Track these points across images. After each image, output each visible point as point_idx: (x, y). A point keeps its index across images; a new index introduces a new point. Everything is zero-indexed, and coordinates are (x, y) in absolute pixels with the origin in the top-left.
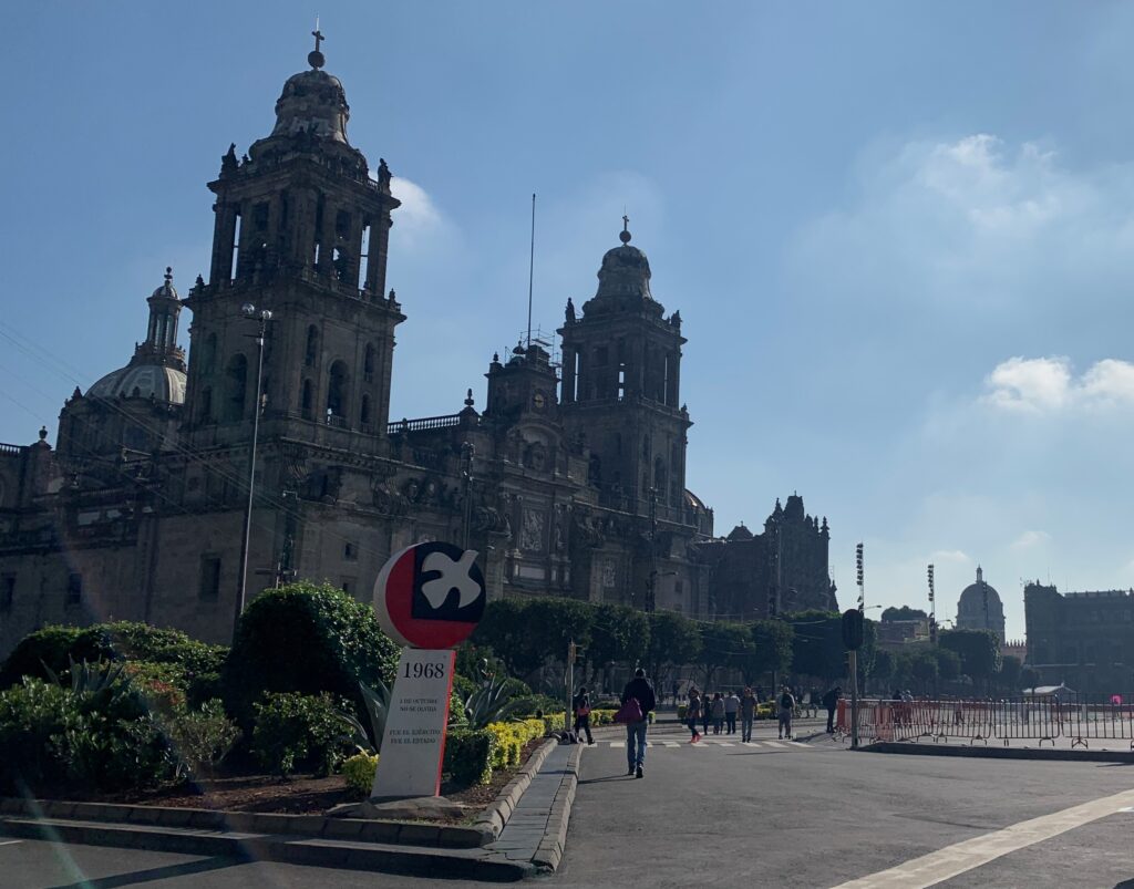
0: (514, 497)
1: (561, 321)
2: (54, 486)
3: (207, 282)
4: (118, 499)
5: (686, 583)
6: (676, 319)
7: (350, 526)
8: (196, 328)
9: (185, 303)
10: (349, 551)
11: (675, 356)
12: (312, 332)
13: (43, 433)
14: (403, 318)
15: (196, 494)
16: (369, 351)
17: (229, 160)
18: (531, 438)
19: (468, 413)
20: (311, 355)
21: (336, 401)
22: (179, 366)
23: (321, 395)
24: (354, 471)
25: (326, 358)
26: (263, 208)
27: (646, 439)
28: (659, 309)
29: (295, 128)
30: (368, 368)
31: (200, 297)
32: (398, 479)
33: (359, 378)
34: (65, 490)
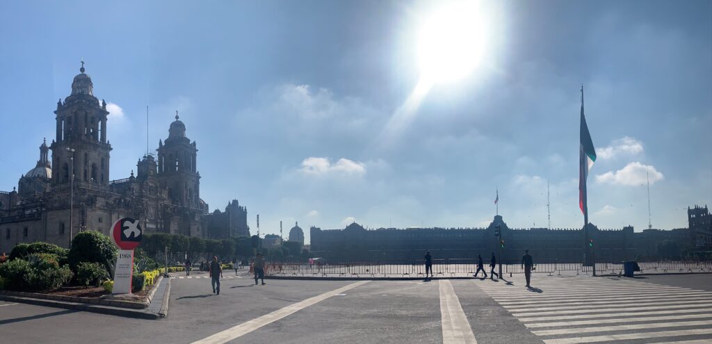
0: (146, 203)
1: (158, 147)
2: (19, 203)
3: (55, 141)
4: (36, 206)
5: (200, 228)
6: (194, 143)
7: (99, 213)
8: (53, 155)
9: (50, 148)
10: (100, 220)
11: (194, 156)
12: (86, 155)
13: (14, 188)
14: (112, 149)
15: (56, 205)
16: (103, 160)
17: (59, 104)
18: (150, 184)
19: (132, 177)
20: (86, 162)
21: (94, 175)
22: (49, 167)
23: (90, 174)
24: (100, 196)
25: (90, 163)
26: (70, 118)
27: (186, 183)
28: (189, 141)
29: (77, 92)
30: (102, 165)
31: (54, 146)
32: (113, 198)
33: (100, 168)
34: (22, 204)
